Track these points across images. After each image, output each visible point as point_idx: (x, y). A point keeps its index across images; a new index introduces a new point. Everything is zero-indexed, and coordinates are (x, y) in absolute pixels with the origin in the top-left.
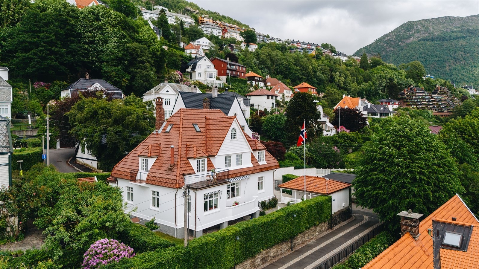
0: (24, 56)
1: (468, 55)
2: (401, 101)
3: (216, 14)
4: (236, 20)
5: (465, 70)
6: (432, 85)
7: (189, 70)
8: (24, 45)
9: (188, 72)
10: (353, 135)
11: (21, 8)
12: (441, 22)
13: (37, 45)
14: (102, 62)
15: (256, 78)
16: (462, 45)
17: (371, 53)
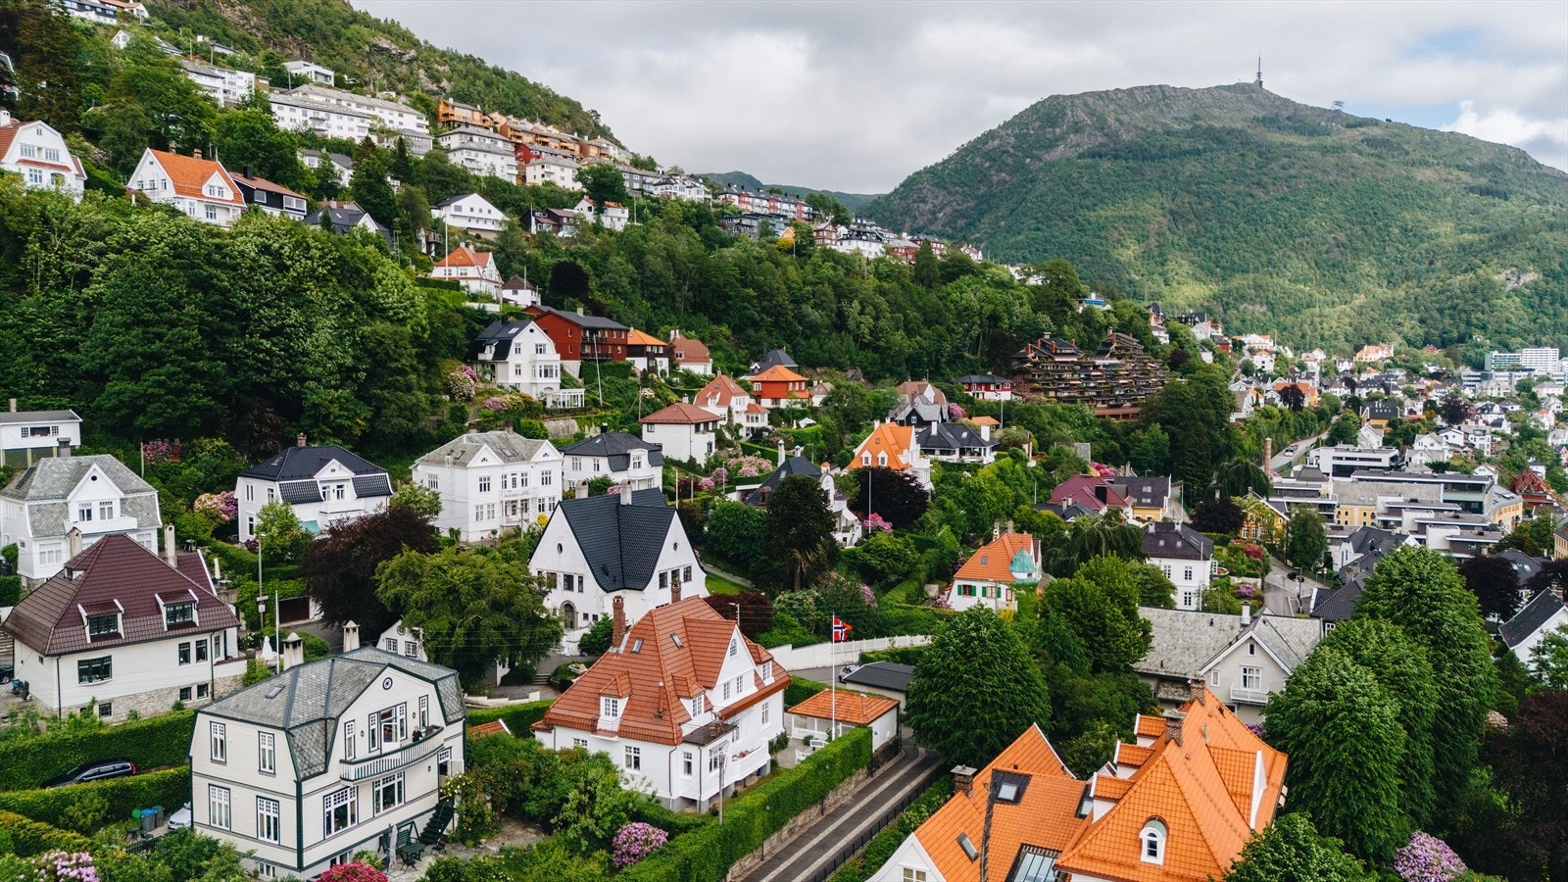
0: (133, 392)
1: (1208, 204)
2: (1019, 378)
3: (474, 61)
4: (538, 82)
5: (1200, 248)
6: (1098, 325)
7: (488, 355)
8: (130, 362)
9: (484, 363)
10: (899, 546)
11: (80, 245)
12: (1139, 103)
13: (158, 359)
14: (302, 380)
15: (649, 349)
16: (1191, 176)
17: (946, 189)
